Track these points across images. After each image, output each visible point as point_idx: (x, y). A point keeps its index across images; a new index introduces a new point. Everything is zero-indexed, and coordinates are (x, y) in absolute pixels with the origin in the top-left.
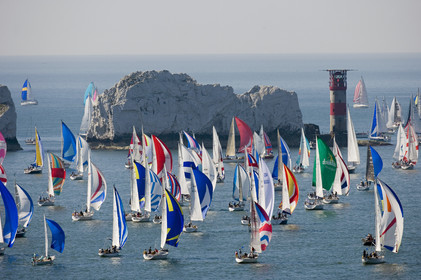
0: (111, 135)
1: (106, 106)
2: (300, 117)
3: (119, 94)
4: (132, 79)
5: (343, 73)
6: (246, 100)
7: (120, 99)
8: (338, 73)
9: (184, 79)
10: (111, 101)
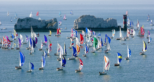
0: (77, 28)
1: (77, 22)
2: (117, 24)
3: (79, 20)
4: (82, 17)
5: (126, 15)
6: (106, 21)
7: (80, 21)
8: (125, 15)
9: (93, 17)
10: (78, 21)
